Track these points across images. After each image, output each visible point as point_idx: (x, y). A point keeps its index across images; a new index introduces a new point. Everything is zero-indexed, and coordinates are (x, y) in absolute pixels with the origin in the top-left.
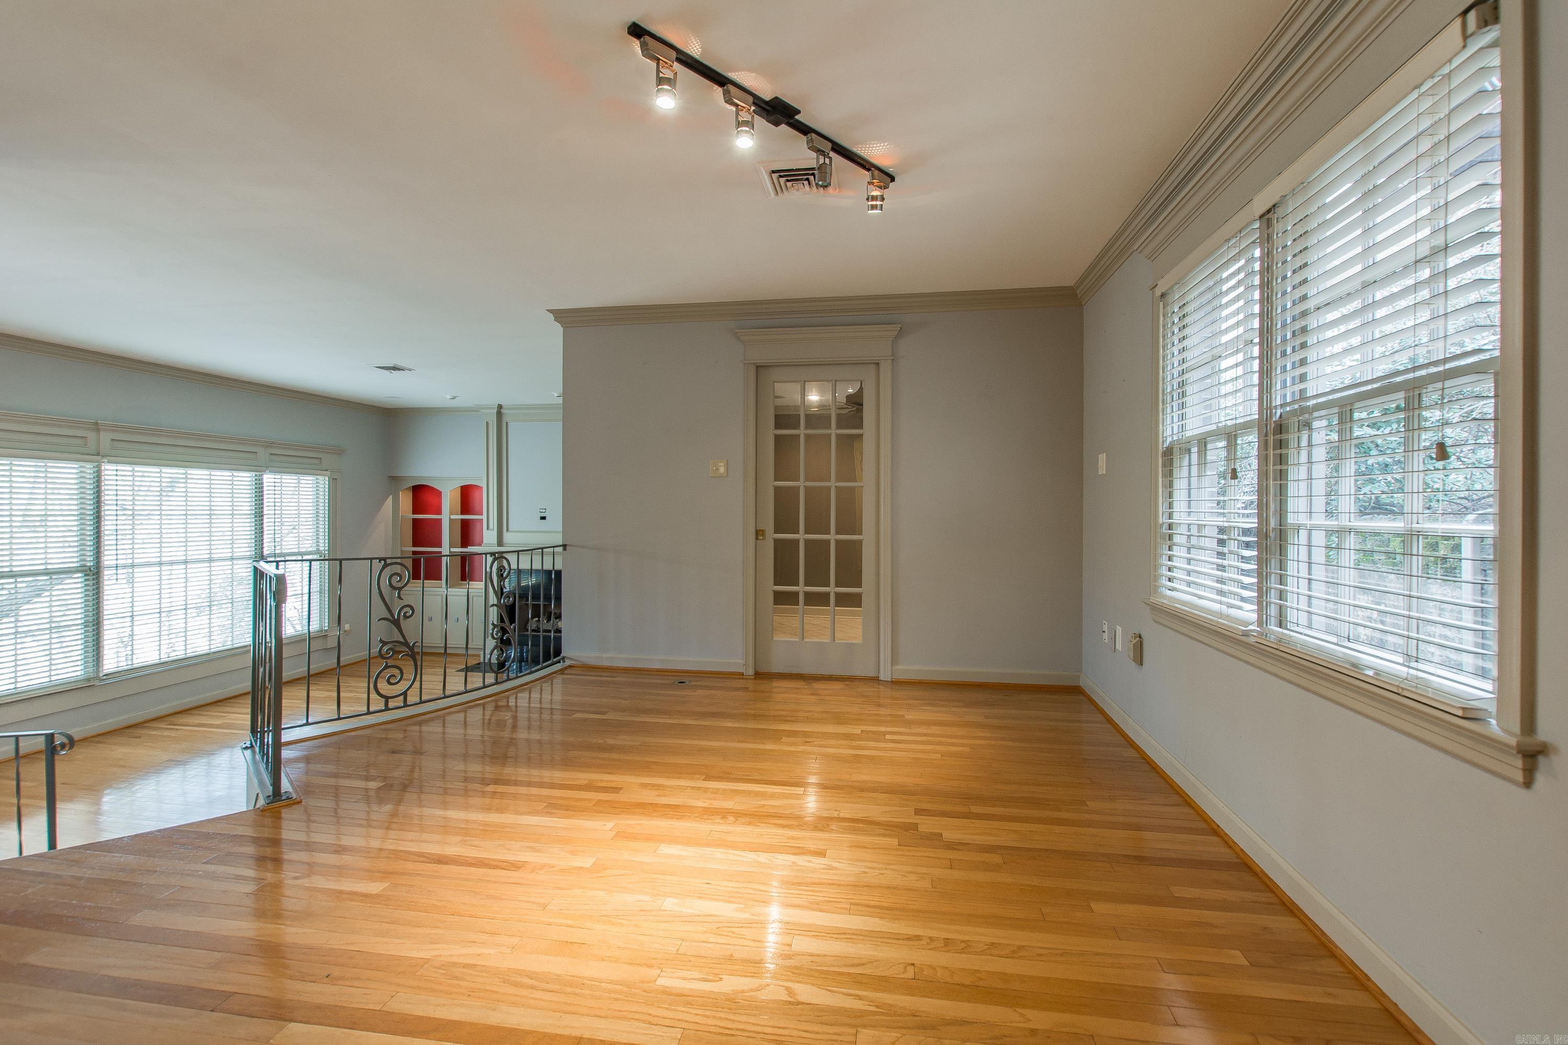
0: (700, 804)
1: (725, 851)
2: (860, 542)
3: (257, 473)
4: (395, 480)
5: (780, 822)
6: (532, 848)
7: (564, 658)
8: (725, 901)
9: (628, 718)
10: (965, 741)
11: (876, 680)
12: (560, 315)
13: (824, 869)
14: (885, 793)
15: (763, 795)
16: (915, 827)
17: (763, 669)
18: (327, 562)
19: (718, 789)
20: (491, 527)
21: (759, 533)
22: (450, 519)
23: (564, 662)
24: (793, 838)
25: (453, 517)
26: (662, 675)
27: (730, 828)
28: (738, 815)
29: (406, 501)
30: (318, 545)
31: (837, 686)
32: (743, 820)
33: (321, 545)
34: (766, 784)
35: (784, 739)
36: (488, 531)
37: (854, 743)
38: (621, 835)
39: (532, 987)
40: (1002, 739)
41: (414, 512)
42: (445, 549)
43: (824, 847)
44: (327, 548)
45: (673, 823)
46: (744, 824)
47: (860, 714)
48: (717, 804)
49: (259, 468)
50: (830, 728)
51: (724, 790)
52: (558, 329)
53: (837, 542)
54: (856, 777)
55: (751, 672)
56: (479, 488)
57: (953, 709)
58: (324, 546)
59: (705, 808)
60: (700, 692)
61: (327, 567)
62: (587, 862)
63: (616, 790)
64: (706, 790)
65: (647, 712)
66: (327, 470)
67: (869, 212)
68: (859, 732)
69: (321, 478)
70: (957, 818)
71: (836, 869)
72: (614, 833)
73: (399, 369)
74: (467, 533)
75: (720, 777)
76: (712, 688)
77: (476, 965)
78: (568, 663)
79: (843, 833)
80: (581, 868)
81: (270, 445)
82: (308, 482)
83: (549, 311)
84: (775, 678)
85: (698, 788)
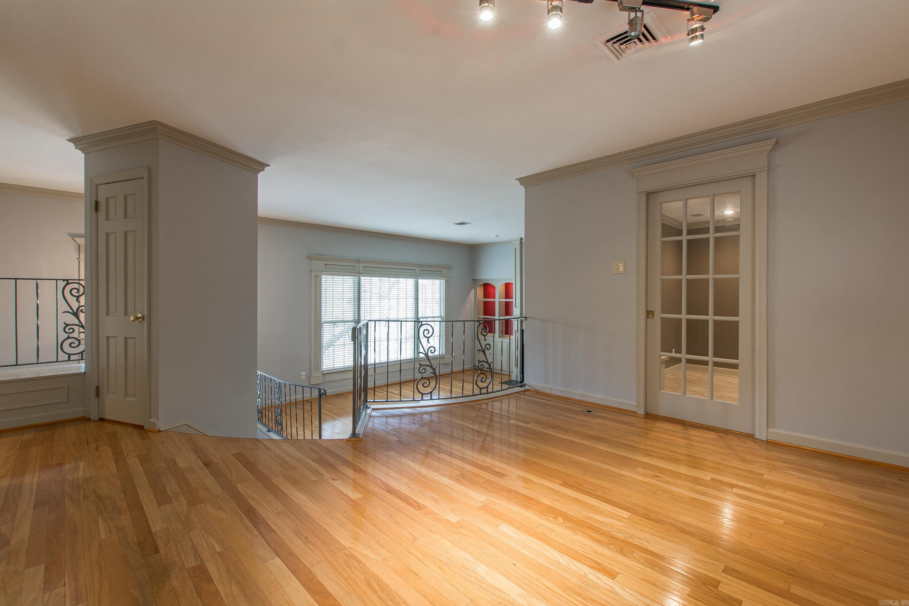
0: (547, 502)
1: (542, 544)
2: (737, 323)
3: (416, 279)
4: (475, 281)
5: (595, 535)
6: (435, 499)
7: (525, 384)
8: (516, 583)
9: (539, 429)
10: (821, 515)
11: (751, 437)
12: (523, 181)
13: (606, 590)
14: (703, 541)
15: (595, 510)
16: (716, 584)
17: (652, 411)
18: (444, 322)
19: (565, 494)
20: (517, 306)
21: (649, 314)
22: (499, 301)
23: (525, 387)
24: (597, 553)
25: (500, 300)
26: (581, 405)
27: (556, 528)
28: (567, 518)
29: (480, 291)
30: (441, 314)
31: (712, 435)
32: (568, 524)
33: (442, 313)
34: (603, 501)
35: (639, 469)
36: (516, 308)
37: (698, 487)
38: (486, 509)
39: (374, 591)
40: (872, 525)
41: (484, 298)
42: (497, 317)
43: (618, 570)
44: (444, 315)
45: (520, 510)
46: (567, 527)
47: (719, 464)
48: (558, 506)
49: (417, 276)
50: (683, 470)
51: (569, 496)
52: (522, 189)
53: (715, 322)
54: (682, 518)
55: (642, 412)
56: (512, 284)
57: (823, 480)
58: (443, 314)
59: (548, 506)
60: (598, 420)
61: (444, 324)
62: (454, 519)
63: (501, 475)
64: (555, 492)
65: (554, 427)
66: (444, 277)
67: (691, 44)
68: (708, 478)
69: (442, 281)
70: (769, 591)
71: (617, 594)
72: (482, 505)
73: (464, 224)
74: (507, 308)
75: (573, 486)
76: (607, 419)
77: (361, 562)
78: (527, 388)
79: (643, 564)
80: (450, 521)
81: (421, 266)
82: (437, 282)
83: (516, 179)
84: (660, 420)
85: (552, 490)
